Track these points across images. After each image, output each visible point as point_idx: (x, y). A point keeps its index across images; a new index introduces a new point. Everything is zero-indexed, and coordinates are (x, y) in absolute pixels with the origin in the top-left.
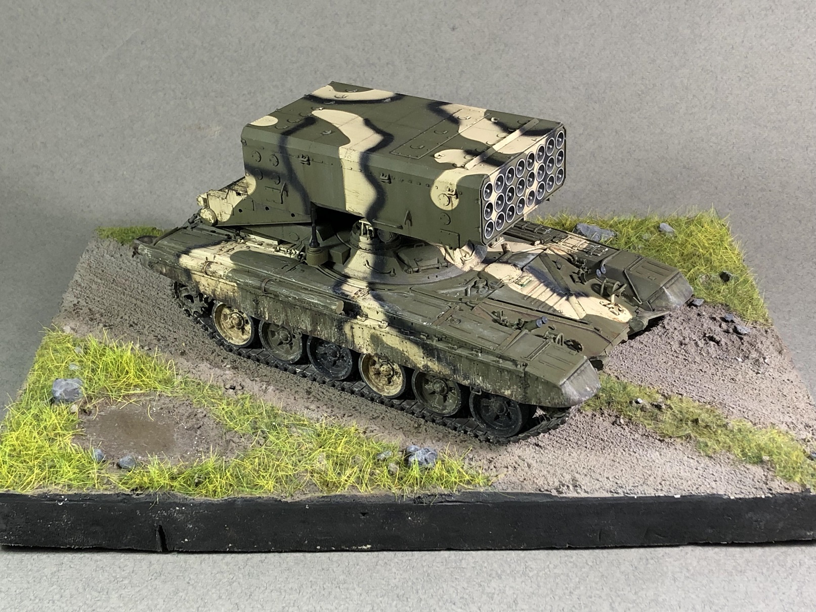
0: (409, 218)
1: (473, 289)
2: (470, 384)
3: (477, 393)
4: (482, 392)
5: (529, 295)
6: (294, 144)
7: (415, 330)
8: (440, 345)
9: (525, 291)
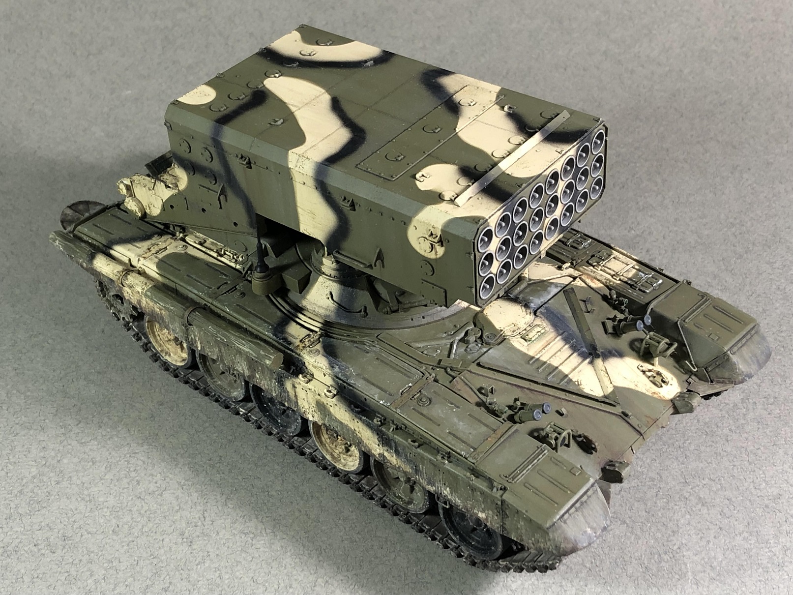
0: (380, 257)
1: (460, 343)
5: (537, 357)
6: (231, 137)
9: (532, 350)
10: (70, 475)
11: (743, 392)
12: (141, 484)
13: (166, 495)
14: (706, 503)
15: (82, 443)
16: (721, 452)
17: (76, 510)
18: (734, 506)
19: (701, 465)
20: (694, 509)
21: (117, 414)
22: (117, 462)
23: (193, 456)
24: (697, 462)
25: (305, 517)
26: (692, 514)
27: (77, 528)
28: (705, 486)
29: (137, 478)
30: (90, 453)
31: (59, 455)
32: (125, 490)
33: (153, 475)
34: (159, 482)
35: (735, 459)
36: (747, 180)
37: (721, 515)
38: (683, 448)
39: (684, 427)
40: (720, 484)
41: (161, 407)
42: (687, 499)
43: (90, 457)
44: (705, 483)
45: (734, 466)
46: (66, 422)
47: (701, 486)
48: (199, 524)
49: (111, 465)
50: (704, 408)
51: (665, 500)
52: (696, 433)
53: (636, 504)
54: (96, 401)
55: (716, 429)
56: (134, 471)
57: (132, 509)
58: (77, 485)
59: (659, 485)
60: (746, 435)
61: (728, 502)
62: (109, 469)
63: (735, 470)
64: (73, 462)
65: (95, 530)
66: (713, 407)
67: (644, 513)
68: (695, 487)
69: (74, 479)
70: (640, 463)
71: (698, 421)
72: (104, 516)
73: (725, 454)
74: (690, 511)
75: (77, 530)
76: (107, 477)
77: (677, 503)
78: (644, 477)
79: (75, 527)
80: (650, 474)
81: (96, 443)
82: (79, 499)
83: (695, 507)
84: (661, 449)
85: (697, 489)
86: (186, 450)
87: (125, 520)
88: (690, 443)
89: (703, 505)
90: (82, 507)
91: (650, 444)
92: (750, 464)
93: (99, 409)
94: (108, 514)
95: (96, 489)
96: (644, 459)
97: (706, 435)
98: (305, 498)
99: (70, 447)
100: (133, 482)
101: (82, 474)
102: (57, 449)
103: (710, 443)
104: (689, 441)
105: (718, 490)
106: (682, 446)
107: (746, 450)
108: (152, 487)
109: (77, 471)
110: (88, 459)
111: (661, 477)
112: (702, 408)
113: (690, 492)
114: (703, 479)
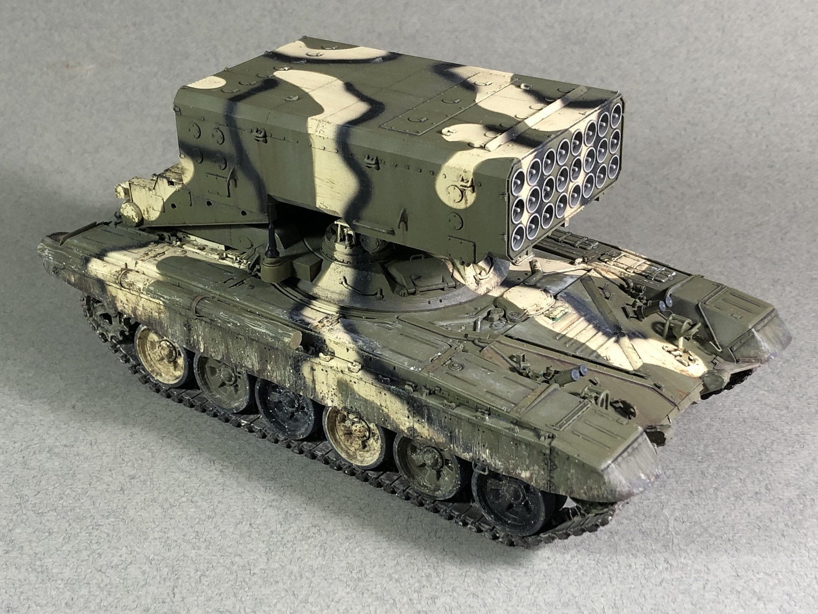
0: (404, 219)
2: (472, 458)
3: (483, 473)
4: (490, 471)
6: (246, 113)
7: (398, 377)
8: (432, 402)
10: (21, 545)
11: (799, 488)
12: (103, 557)
13: (132, 570)
14: (762, 597)
15: (38, 513)
16: (777, 547)
17: (25, 580)
18: (795, 602)
19: (755, 558)
20: (748, 603)
21: (82, 487)
22: (78, 533)
23: (166, 531)
24: (750, 556)
25: (292, 597)
26: (746, 607)
27: (24, 599)
28: (760, 581)
29: (99, 551)
30: (47, 524)
31: (11, 525)
32: (85, 563)
33: (118, 548)
34: (125, 556)
35: (793, 555)
36: (790, 292)
37: (780, 610)
38: (732, 541)
39: (733, 520)
40: (778, 579)
41: (132, 480)
42: (739, 592)
43: (47, 528)
44: (760, 577)
45: (793, 561)
46: (23, 492)
47: (755, 580)
48: (168, 600)
49: (69, 537)
50: (755, 503)
51: (714, 593)
52: (747, 526)
53: (680, 597)
54: (59, 473)
55: (770, 524)
56: (96, 543)
57: (91, 582)
58: (29, 556)
59: (706, 578)
60: (804, 531)
61: (786, 597)
62: (67, 540)
63: (794, 565)
64: (26, 533)
65: (45, 602)
66: (765, 502)
67: (690, 606)
68: (748, 581)
69: (26, 549)
70: (684, 555)
71: (749, 515)
72: (57, 588)
73: (782, 549)
74: (744, 605)
75: (24, 601)
76: (63, 548)
77: (729, 597)
78: (689, 568)
79: (22, 598)
80: (696, 566)
81: (55, 514)
82: (30, 570)
83: (749, 601)
84: (707, 542)
85: (751, 583)
86: (158, 524)
87: (81, 593)
88: (740, 537)
89: (759, 599)
90: (32, 577)
91: (695, 536)
92: (811, 560)
93: (62, 481)
94: (62, 586)
95: (51, 560)
96: (688, 551)
97: (759, 529)
98: (293, 577)
99: (24, 517)
100: (94, 554)
101: (36, 544)
102: (10, 518)
103: (763, 537)
104: (740, 534)
105: (776, 585)
106: (731, 539)
107: (806, 546)
108: (116, 560)
109: (30, 541)
110: (45, 529)
111: (708, 569)
112: (752, 502)
113: (743, 586)
114: (758, 573)
